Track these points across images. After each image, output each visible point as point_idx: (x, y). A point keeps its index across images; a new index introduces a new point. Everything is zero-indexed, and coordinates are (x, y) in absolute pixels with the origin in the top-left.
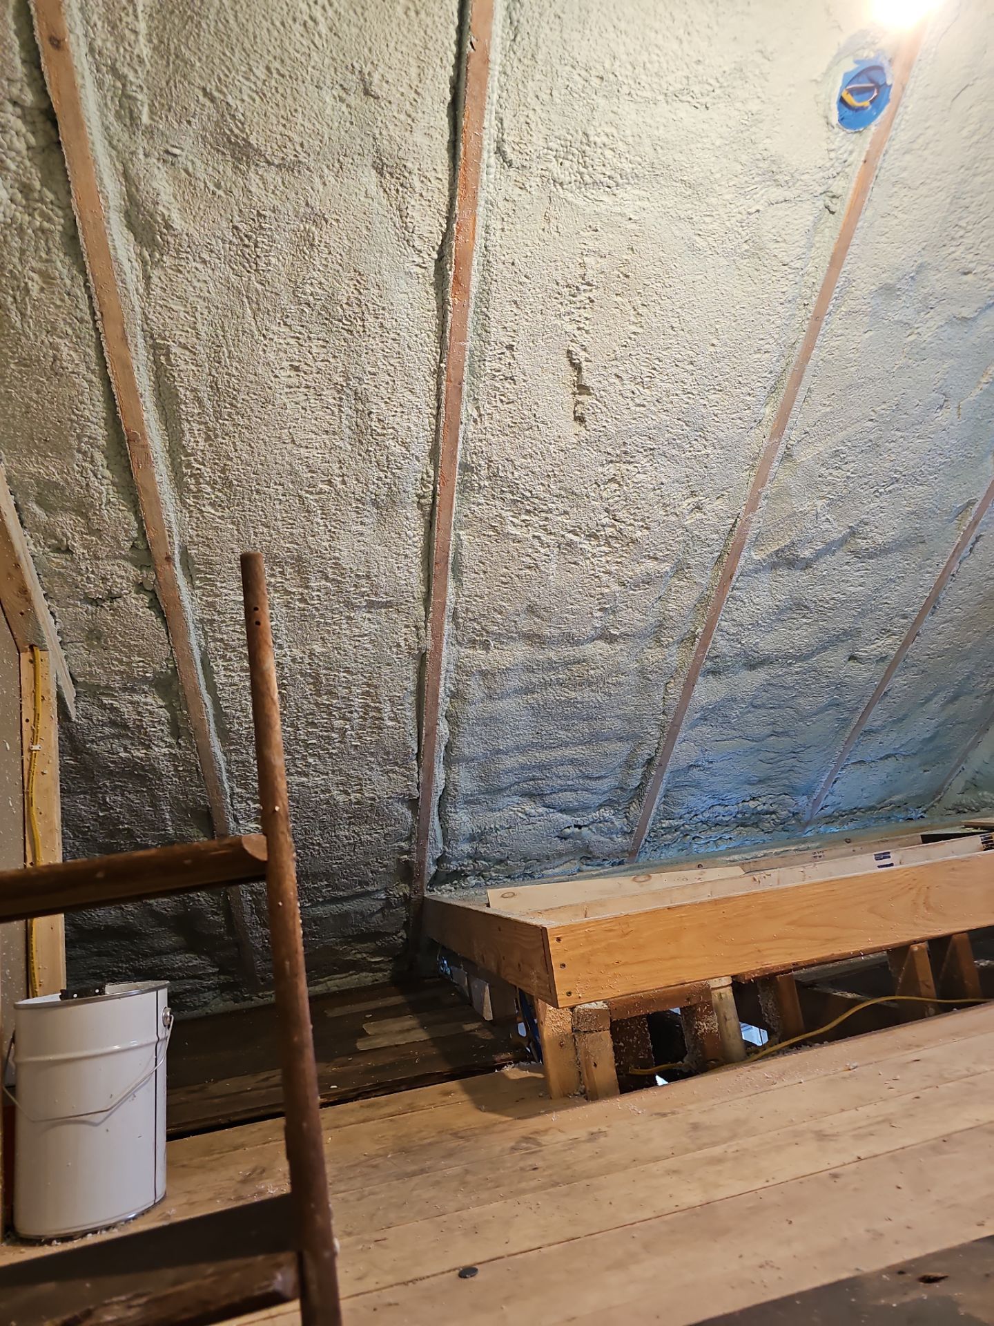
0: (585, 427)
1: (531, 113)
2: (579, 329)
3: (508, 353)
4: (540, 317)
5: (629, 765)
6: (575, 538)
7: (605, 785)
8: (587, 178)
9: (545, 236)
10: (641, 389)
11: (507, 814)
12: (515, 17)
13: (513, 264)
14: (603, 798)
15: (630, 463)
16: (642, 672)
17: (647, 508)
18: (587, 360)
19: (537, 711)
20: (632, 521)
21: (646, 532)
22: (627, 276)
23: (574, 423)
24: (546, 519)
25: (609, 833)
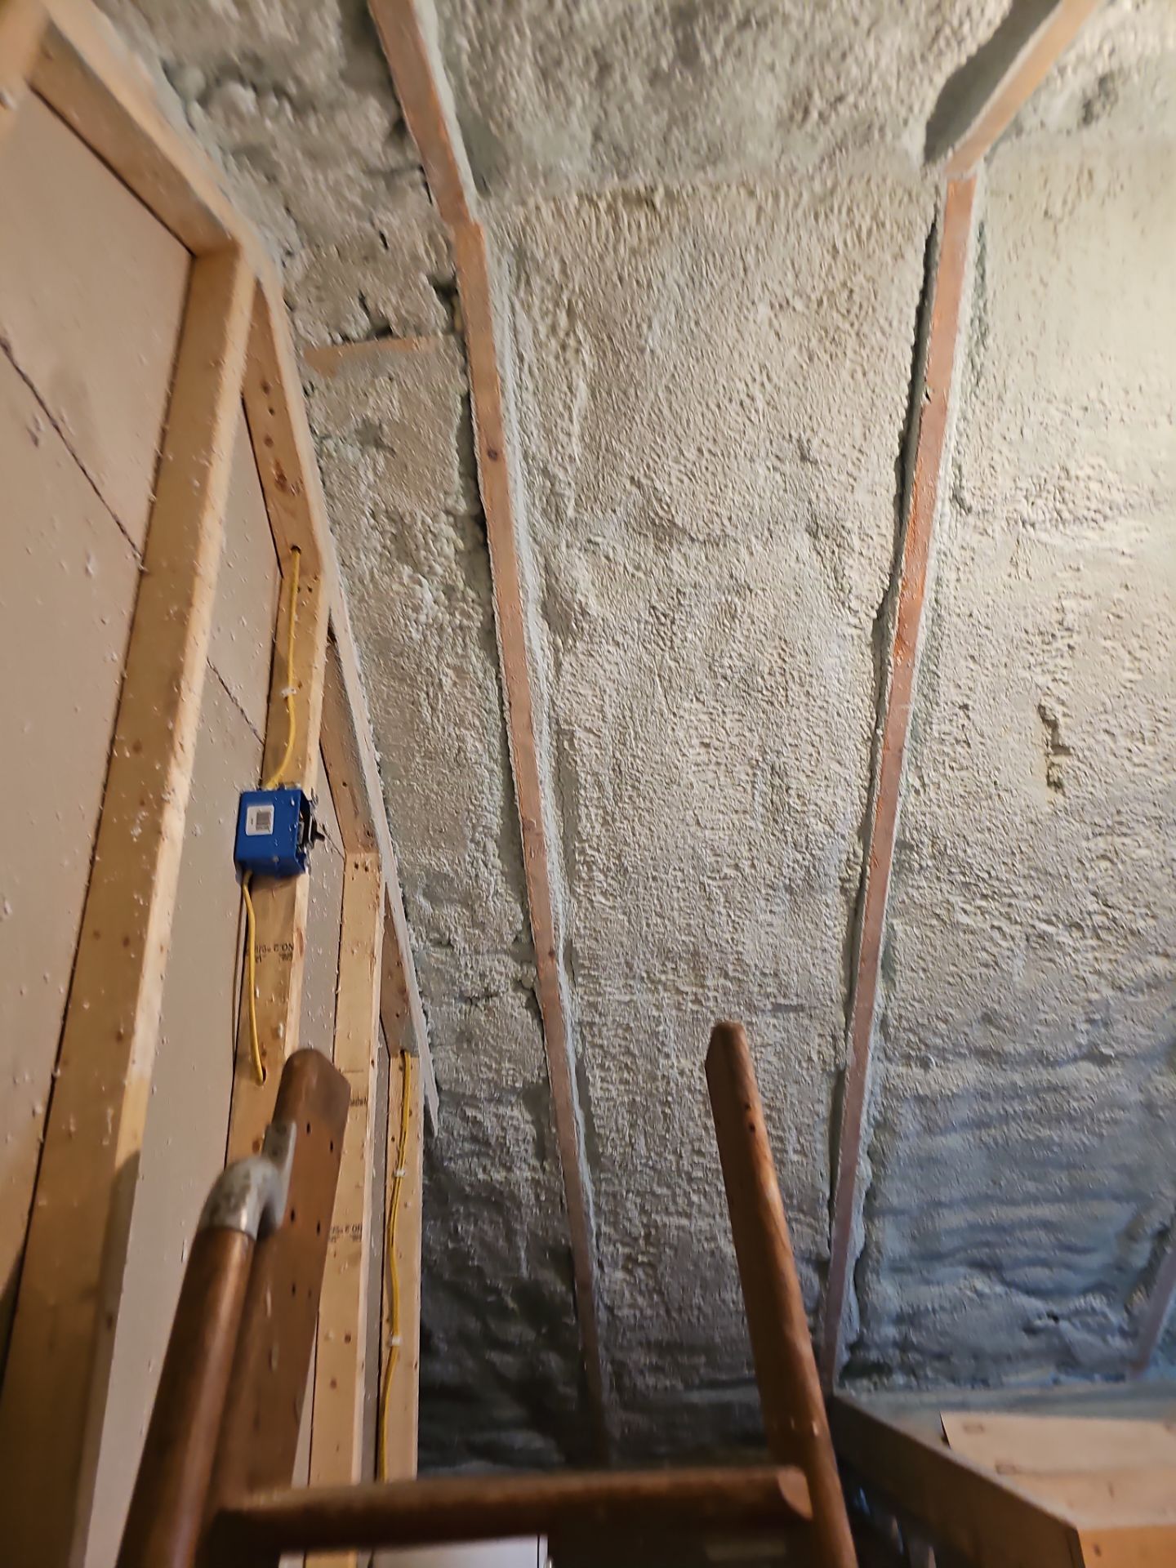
0: (1064, 794)
1: (996, 456)
2: (1054, 680)
3: (961, 713)
4: (1003, 671)
5: (1130, 1235)
6: (1050, 929)
7: (1095, 1261)
8: (1066, 515)
9: (1012, 582)
10: (1140, 745)
11: (951, 1290)
12: (977, 361)
13: (971, 615)
14: (1090, 1280)
15: (1125, 835)
16: (1149, 1107)
17: (1152, 890)
18: (1065, 715)
19: (999, 1154)
20: (1131, 908)
21: (1151, 922)
22: (1118, 617)
23: (1048, 789)
24: (1010, 905)
25: (1103, 1330)
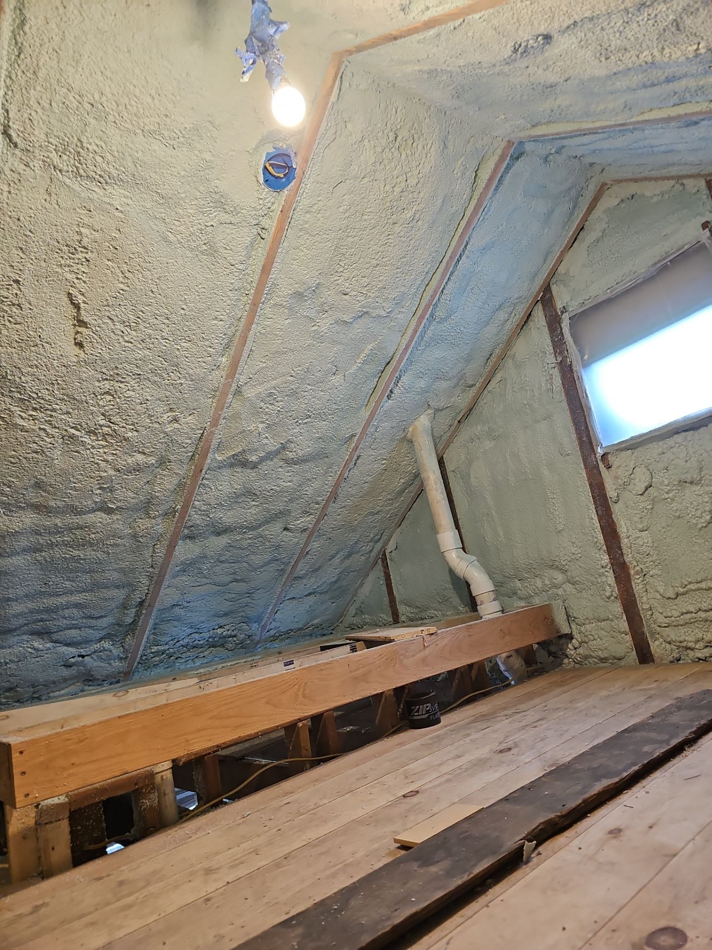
0: (84, 351)
1: (33, 113)
2: (77, 278)
3: (15, 285)
4: (44, 264)
5: (124, 606)
6: (77, 433)
7: (104, 622)
8: (81, 172)
9: (47, 205)
10: (129, 330)
11: (17, 650)
12: (19, 40)
13: (19, 220)
14: (103, 633)
15: (122, 382)
16: (135, 536)
17: (136, 416)
18: (84, 302)
19: (48, 566)
20: (124, 425)
21: (136, 434)
22: (116, 249)
23: (75, 347)
24: (51, 416)
25: (108, 660)
